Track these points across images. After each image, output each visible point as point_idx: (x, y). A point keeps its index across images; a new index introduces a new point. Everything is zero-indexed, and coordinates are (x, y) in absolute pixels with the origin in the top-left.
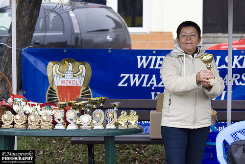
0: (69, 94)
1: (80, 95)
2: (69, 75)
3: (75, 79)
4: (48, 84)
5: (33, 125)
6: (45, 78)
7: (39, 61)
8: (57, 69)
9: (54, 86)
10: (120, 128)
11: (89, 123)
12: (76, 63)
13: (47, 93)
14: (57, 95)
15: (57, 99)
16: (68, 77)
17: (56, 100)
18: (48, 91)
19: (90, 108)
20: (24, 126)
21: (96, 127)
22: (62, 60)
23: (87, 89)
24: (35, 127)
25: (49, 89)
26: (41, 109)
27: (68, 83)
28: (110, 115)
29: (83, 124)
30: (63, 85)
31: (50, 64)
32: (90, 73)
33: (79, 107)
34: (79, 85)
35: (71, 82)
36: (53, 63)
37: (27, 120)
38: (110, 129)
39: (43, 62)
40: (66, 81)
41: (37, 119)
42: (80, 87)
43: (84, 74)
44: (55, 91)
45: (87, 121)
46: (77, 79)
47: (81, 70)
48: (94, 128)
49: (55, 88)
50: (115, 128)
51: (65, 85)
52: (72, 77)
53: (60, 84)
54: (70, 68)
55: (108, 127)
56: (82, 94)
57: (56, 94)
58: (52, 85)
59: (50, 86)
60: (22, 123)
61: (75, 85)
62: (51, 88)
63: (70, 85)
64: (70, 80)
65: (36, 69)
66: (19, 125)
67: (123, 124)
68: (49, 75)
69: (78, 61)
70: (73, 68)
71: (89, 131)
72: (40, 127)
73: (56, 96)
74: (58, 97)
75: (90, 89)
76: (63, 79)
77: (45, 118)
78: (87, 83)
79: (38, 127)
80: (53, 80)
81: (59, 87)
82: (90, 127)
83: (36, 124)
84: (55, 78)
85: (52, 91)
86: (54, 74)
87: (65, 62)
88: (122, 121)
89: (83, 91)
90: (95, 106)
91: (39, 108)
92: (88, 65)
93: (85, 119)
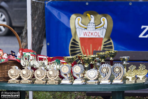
0: (91, 45)
1: (102, 47)
2: (91, 27)
3: (97, 31)
4: (71, 36)
5: (39, 80)
6: (68, 30)
7: (62, 13)
8: (80, 22)
9: (77, 38)
10: (127, 82)
11: (96, 78)
12: (98, 15)
13: (70, 45)
14: (80, 46)
15: (80, 50)
16: (90, 29)
17: (78, 51)
18: (71, 43)
19: (99, 62)
20: (30, 81)
21: (103, 82)
22: (85, 13)
23: (109, 40)
24: (42, 82)
25: (71, 41)
26: (49, 64)
27: (90, 34)
28: (117, 70)
29: (89, 79)
30: (85, 37)
31: (73, 16)
32: (112, 25)
33: (88, 61)
34: (101, 37)
35: (93, 34)
36: (76, 15)
37: (34, 75)
38: (117, 84)
39: (66, 14)
40: (88, 33)
41: (43, 74)
42: (102, 39)
43: (106, 26)
44: (78, 43)
45: (94, 76)
46: (99, 31)
47: (103, 22)
48: (101, 83)
49: (78, 40)
50: (122, 83)
51: (87, 37)
52: (94, 29)
53: (82, 36)
54: (93, 20)
55: (115, 82)
56: (104, 45)
57: (78, 45)
58: (75, 37)
59: (73, 38)
60: (28, 78)
61: (97, 37)
62: (74, 40)
63: (92, 37)
64: (92, 32)
65: (59, 22)
66: (25, 80)
67: (130, 78)
68: (72, 27)
69: (100, 13)
70: (95, 20)
71: (96, 86)
72: (47, 82)
73: (79, 48)
74: (80, 48)
75: (111, 41)
76: (86, 31)
77: (51, 73)
78: (109, 35)
79: (44, 82)
80: (76, 33)
81: (81, 39)
82: (96, 82)
83: (43, 79)
84: (77, 30)
85: (75, 43)
86: (77, 26)
87: (88, 14)
88: (129, 76)
89: (105, 43)
90: (103, 60)
91: (46, 62)
92: (109, 17)
93: (92, 74)
